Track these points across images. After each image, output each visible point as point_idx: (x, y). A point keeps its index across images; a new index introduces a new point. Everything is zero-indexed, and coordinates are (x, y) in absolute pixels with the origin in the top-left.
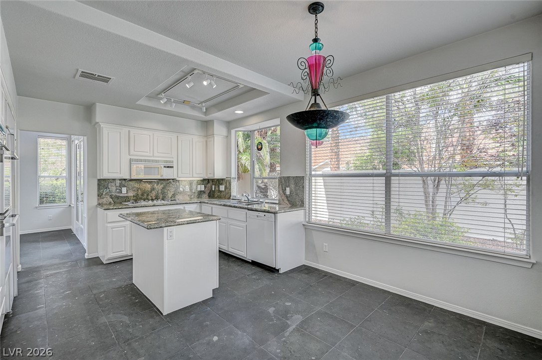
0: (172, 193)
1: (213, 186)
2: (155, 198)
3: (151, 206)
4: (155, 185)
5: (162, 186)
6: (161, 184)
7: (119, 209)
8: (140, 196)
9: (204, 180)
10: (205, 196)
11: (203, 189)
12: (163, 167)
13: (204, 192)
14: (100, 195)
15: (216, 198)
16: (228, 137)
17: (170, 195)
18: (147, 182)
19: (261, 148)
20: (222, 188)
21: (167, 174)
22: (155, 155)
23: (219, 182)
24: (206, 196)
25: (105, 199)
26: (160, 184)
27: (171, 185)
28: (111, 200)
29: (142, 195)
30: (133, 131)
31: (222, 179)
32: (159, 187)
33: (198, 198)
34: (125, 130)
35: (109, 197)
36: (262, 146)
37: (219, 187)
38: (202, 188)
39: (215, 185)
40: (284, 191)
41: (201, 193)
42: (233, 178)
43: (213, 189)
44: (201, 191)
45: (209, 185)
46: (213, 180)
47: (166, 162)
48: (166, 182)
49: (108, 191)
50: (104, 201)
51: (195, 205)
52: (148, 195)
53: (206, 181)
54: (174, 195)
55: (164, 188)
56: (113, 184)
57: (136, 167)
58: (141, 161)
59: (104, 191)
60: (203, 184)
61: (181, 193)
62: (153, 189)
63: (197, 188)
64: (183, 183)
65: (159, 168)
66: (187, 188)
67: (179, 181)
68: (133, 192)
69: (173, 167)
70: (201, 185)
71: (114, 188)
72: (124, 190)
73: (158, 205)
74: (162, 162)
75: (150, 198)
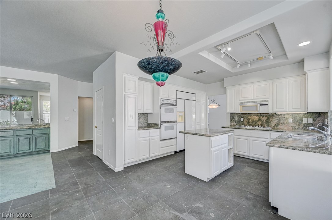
0: (275, 123)
2: (261, 125)
3: (244, 129)
4: (261, 117)
5: (266, 118)
6: (266, 117)
8: (251, 123)
9: (313, 114)
11: (311, 122)
12: (259, 105)
13: (312, 125)
14: (231, 121)
16: (329, 67)
17: (273, 124)
18: (255, 115)
26: (264, 117)
27: (274, 117)
28: (235, 124)
29: (252, 123)
30: (241, 87)
32: (264, 118)
33: (304, 129)
34: (237, 88)
35: (234, 123)
38: (309, 120)
44: (308, 124)
45: (319, 119)
47: (262, 101)
48: (269, 116)
49: (234, 119)
50: (232, 124)
52: (256, 123)
53: (316, 115)
54: (277, 125)
55: (268, 119)
56: (236, 116)
57: (242, 106)
58: (245, 103)
59: (232, 119)
60: (311, 118)
61: (284, 124)
62: (259, 120)
63: (302, 121)
64: (286, 116)
65: (256, 106)
66: (290, 120)
67: (281, 114)
68: (246, 121)
69: (267, 105)
70: (308, 118)
71: (236, 118)
72: (242, 119)
73: (249, 129)
74: (259, 102)
75: (257, 125)
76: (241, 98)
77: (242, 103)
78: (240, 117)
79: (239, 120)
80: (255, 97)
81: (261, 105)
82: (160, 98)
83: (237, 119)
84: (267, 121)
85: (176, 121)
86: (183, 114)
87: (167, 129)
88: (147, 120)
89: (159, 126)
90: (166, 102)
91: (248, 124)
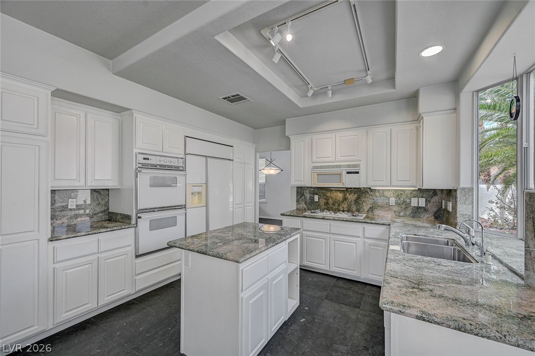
0: (369, 206)
2: (347, 209)
3: (319, 218)
4: (348, 194)
5: (356, 196)
6: (355, 194)
8: (331, 206)
9: (425, 190)
10: (426, 216)
11: (423, 205)
12: (344, 173)
13: (425, 210)
14: (298, 201)
16: (455, 108)
17: (366, 207)
18: (338, 190)
20: (450, 206)
21: (350, 182)
22: (337, 160)
24: (429, 216)
25: (301, 205)
26: (353, 194)
27: (368, 195)
28: (305, 206)
29: (333, 204)
30: (315, 137)
32: (351, 197)
33: (413, 217)
34: (307, 138)
35: (304, 204)
37: (446, 204)
38: (420, 202)
41: (417, 212)
42: (463, 189)
43: (443, 207)
44: (418, 208)
45: (435, 199)
46: (443, 191)
48: (361, 193)
49: (303, 197)
50: (301, 206)
52: (339, 205)
53: (430, 193)
54: (372, 209)
55: (358, 198)
56: (308, 191)
57: (318, 175)
58: (321, 167)
59: (301, 197)
60: (422, 197)
61: (382, 207)
62: (345, 199)
63: (410, 203)
64: (386, 194)
65: (341, 174)
66: (392, 201)
67: (379, 191)
68: (324, 201)
69: (358, 173)
70: (418, 197)
71: (308, 196)
72: (316, 198)
73: (328, 218)
74: (345, 167)
75: (342, 209)
76: (315, 159)
77: (317, 167)
78: (314, 194)
79: (312, 199)
80: (339, 158)
81: (348, 173)
82: (135, 151)
83: (308, 198)
84: (357, 201)
85: (185, 205)
86: (202, 189)
87: (155, 225)
88: (107, 204)
89: (133, 222)
90: (153, 161)
91: (326, 207)
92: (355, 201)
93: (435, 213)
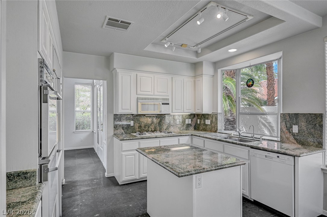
1: (199, 120)
2: (153, 130)
4: (154, 119)
6: (158, 118)
7: (131, 139)
8: (143, 128)
9: (191, 114)
10: (191, 128)
11: (190, 123)
12: (161, 104)
14: (115, 127)
15: (201, 130)
16: (214, 76)
17: (165, 127)
19: (252, 85)
20: (208, 122)
21: (164, 110)
22: (155, 94)
23: (204, 116)
24: (192, 128)
25: (119, 130)
27: (166, 119)
28: (123, 131)
29: (145, 127)
30: (139, 74)
31: (208, 115)
32: (156, 121)
33: (186, 130)
34: (133, 74)
35: (121, 129)
36: (253, 82)
37: (204, 121)
38: (188, 121)
39: (201, 119)
40: (289, 129)
41: (189, 125)
42: (219, 113)
43: (199, 123)
44: (188, 124)
45: (195, 119)
46: (198, 115)
47: (164, 99)
48: (161, 117)
51: (187, 138)
52: (149, 127)
53: (193, 116)
54: (168, 127)
55: (160, 121)
57: (142, 104)
58: (145, 99)
60: (190, 118)
61: (173, 126)
62: (152, 122)
63: (185, 122)
64: (175, 117)
65: (158, 105)
66: (178, 121)
68: (138, 125)
69: (168, 104)
70: (188, 119)
72: (132, 123)
73: (159, 136)
74: (161, 100)
75: (150, 130)
76: (139, 92)
77: (142, 99)
78: (130, 120)
79: (128, 124)
80: (156, 93)
81: (163, 104)
91: (139, 130)
92: (159, 123)
93: (194, 126)
